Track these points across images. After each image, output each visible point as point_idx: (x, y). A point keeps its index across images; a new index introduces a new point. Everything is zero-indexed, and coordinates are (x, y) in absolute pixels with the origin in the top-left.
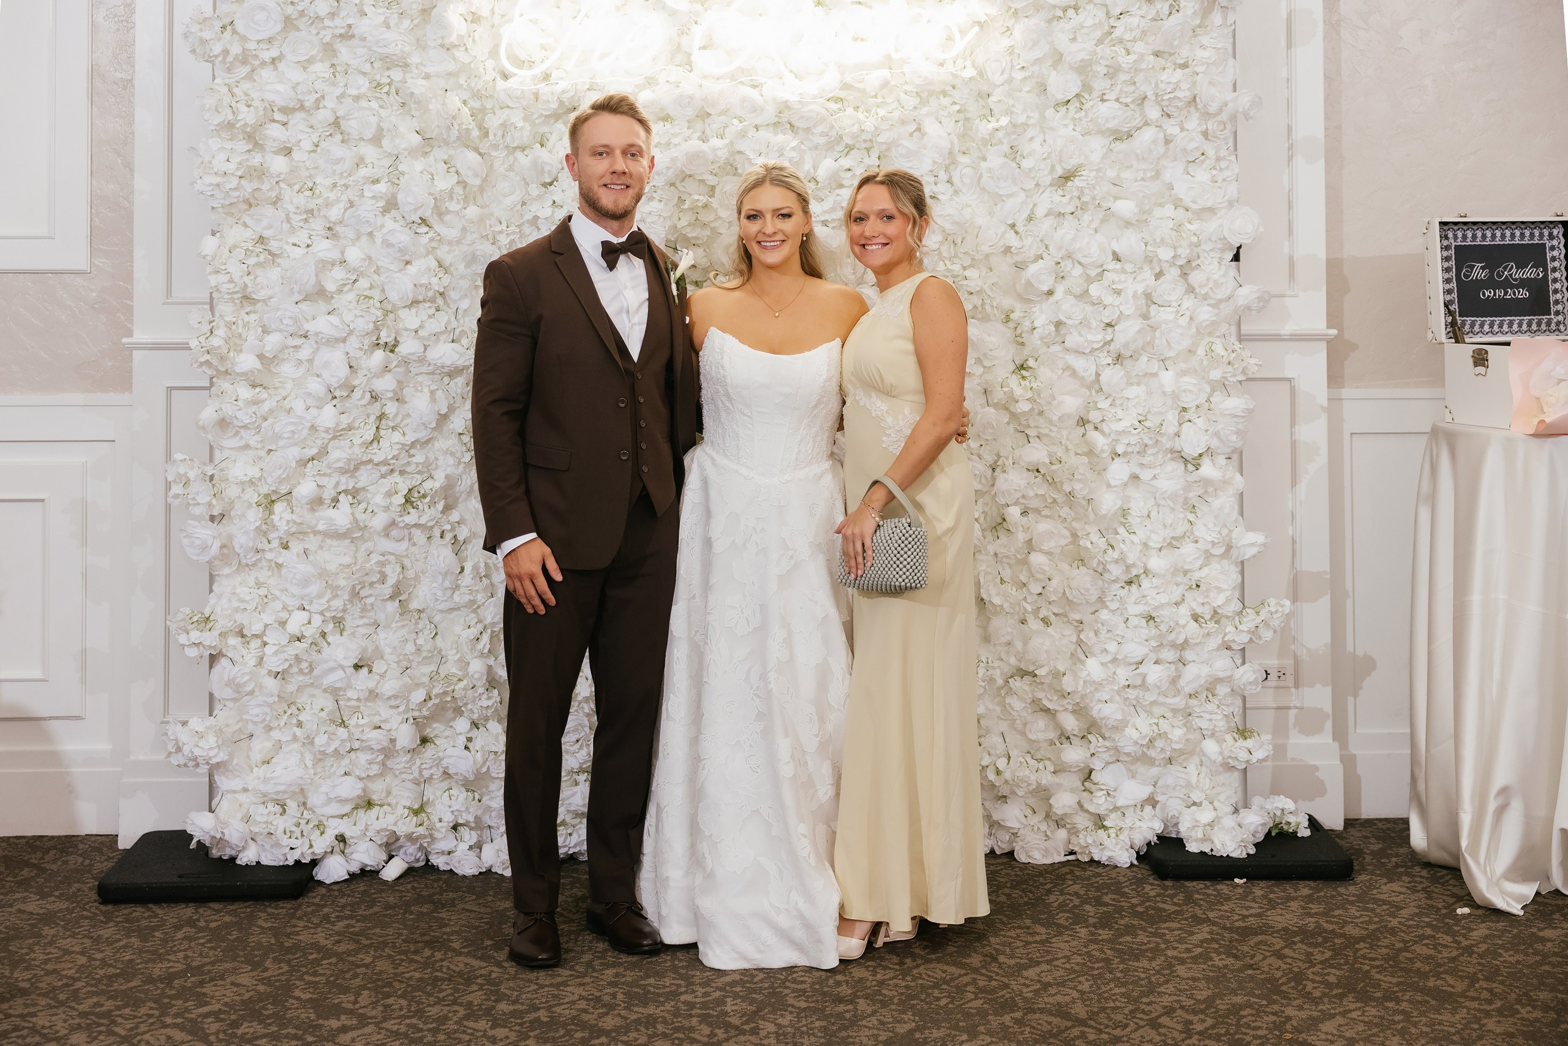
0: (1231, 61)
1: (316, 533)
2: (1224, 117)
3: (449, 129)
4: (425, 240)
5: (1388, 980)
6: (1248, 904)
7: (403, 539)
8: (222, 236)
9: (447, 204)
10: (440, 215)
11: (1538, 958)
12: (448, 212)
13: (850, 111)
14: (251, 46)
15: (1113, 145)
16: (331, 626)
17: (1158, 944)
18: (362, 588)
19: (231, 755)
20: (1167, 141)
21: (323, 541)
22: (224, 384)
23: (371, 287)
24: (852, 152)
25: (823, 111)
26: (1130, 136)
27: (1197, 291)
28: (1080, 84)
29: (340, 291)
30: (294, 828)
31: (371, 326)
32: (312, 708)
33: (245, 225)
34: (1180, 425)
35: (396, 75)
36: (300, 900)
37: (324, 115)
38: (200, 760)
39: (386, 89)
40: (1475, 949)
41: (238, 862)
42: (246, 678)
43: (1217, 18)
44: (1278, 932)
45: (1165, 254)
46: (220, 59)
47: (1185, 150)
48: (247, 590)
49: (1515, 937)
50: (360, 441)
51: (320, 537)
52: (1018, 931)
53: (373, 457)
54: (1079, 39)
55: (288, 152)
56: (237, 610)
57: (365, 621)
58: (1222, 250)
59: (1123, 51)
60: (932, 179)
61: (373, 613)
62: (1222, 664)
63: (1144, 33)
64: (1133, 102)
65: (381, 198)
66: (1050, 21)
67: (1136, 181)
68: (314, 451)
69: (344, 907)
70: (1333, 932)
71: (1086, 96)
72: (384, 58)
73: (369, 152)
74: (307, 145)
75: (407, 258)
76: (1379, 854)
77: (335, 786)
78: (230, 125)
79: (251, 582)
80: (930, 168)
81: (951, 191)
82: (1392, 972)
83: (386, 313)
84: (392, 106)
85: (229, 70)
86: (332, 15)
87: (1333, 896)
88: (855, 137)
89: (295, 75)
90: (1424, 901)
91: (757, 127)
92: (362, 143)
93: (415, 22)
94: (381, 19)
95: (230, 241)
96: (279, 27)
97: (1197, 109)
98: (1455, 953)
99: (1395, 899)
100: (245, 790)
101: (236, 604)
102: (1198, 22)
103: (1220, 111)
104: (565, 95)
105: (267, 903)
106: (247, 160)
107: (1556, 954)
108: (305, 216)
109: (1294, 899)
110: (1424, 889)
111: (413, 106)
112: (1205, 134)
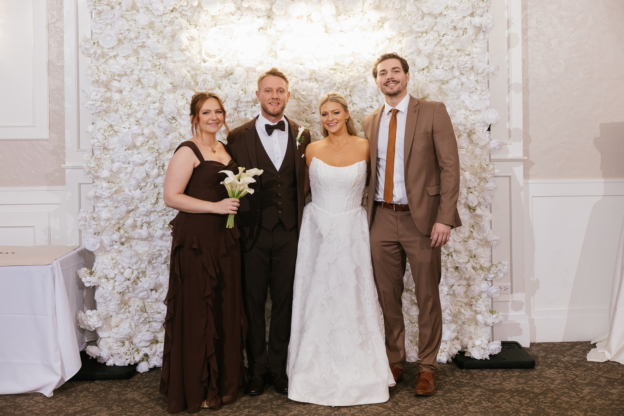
0: (487, 53)
1: (134, 239)
2: (484, 74)
3: (182, 82)
4: (174, 125)
5: (552, 412)
6: (495, 379)
7: (168, 241)
8: (96, 125)
9: (183, 111)
10: (180, 115)
11: (611, 402)
12: (183, 114)
13: (339, 74)
14: (106, 50)
15: (441, 86)
16: (141, 275)
17: (461, 397)
18: (152, 260)
19: (103, 324)
20: (462, 84)
21: (137, 242)
22: (97, 182)
23: (154, 144)
24: (340, 89)
25: (328, 74)
26: (447, 82)
27: (474, 142)
28: (428, 62)
29: (142, 145)
30: (127, 352)
31: (154, 159)
32: (134, 306)
33: (105, 120)
34: (468, 194)
35: (162, 61)
36: (130, 380)
37: (135, 77)
38: (91, 327)
39: (158, 67)
40: (586, 398)
41: (107, 364)
42: (108, 295)
43: (481, 36)
44: (507, 391)
45: (461, 128)
46: (93, 56)
47: (469, 87)
48: (108, 261)
49: (600, 393)
50: (150, 203)
51: (136, 241)
52: (406, 391)
53: (156, 209)
54: (428, 45)
55: (121, 92)
56: (104, 268)
57: (154, 272)
58: (484, 126)
59: (445, 49)
60: (371, 100)
61: (157, 269)
62: (484, 286)
63: (453, 42)
64: (449, 69)
65: (157, 109)
66: (416, 38)
67: (450, 100)
68: (133, 207)
69: (147, 382)
70: (529, 391)
71: (431, 67)
72: (157, 55)
73: (152, 91)
74: (128, 89)
75: (167, 132)
76: (545, 357)
77: (143, 336)
78: (97, 81)
79: (110, 258)
80: (370, 95)
81: (378, 104)
82: (554, 409)
83: (160, 154)
84: (160, 73)
85: (97, 60)
86: (137, 38)
87: (528, 376)
88: (340, 83)
89: (122, 61)
90: (563, 377)
91: (302, 80)
92: (150, 88)
93: (169, 41)
94: (156, 39)
95: (98, 126)
96: (116, 43)
97: (474, 71)
98: (578, 400)
99: (552, 376)
100: (109, 337)
101: (104, 266)
102: (474, 38)
103: (483, 72)
104: (227, 69)
105: (117, 381)
106: (104, 95)
107: (617, 400)
108: (127, 116)
109: (513, 377)
110: (563, 372)
111: (169, 73)
112: (477, 81)
